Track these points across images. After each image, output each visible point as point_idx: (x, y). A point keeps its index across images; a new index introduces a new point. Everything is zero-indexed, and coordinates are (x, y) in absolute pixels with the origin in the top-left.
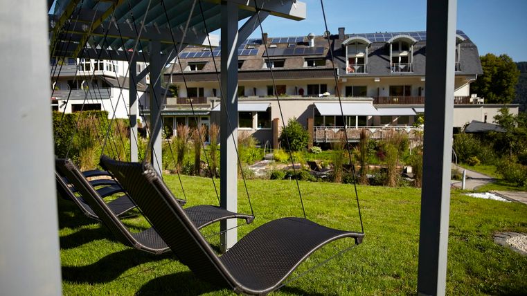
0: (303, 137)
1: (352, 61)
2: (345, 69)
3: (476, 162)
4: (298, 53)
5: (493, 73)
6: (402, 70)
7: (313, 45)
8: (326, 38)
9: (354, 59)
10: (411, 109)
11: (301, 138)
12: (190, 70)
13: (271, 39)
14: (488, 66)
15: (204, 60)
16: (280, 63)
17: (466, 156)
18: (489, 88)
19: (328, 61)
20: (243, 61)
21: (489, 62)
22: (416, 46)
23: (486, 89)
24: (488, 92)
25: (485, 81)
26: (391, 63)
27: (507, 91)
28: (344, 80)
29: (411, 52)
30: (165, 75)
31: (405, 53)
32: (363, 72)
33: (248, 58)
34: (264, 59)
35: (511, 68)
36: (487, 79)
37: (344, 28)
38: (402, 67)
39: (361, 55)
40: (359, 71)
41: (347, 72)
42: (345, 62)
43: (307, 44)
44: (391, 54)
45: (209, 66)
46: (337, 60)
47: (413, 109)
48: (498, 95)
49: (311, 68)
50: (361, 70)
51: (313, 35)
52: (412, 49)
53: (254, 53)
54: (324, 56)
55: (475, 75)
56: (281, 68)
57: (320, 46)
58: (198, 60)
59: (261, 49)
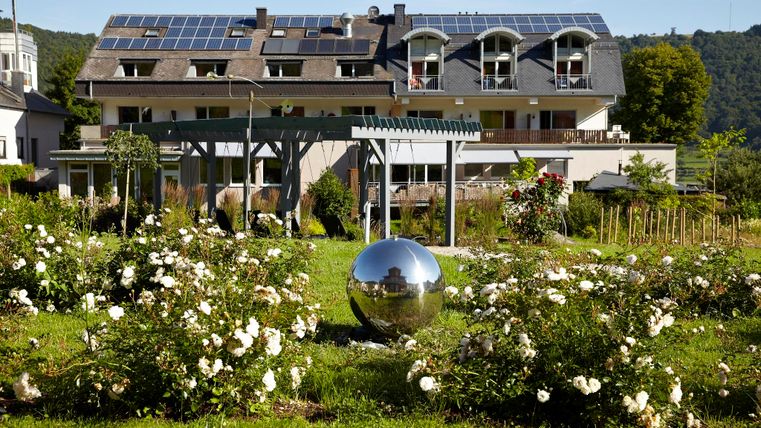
0: (345, 198)
1: (417, 67)
2: (406, 82)
3: (591, 233)
4: (325, 49)
5: (665, 79)
6: (500, 86)
7: (350, 35)
8: (372, 21)
9: (422, 63)
10: (512, 152)
11: (341, 200)
12: (123, 74)
13: (273, 19)
14: (658, 67)
15: (151, 55)
16: (293, 68)
17: (583, 225)
18: (659, 107)
19: (378, 67)
20: (226, 61)
21: (658, 60)
22: (523, 45)
23: (655, 108)
24: (657, 114)
25: (653, 93)
26: (482, 74)
27: (689, 113)
28: (405, 101)
29: (513, 55)
30: (77, 82)
31: (504, 57)
32: (437, 88)
33: (235, 55)
34: (264, 58)
35: (696, 71)
36: (656, 90)
37: (404, 6)
38: (499, 80)
39: (432, 57)
40: (429, 86)
41: (410, 87)
42: (406, 70)
43: (339, 32)
44: (482, 58)
45: (164, 69)
46: (394, 66)
47: (516, 152)
48: (674, 119)
49: (348, 79)
50: (433, 85)
51: (350, 16)
52: (515, 49)
53: (245, 46)
54: (371, 57)
55: (613, 96)
56: (297, 79)
57: (362, 38)
58: (138, 55)
59: (258, 36)
